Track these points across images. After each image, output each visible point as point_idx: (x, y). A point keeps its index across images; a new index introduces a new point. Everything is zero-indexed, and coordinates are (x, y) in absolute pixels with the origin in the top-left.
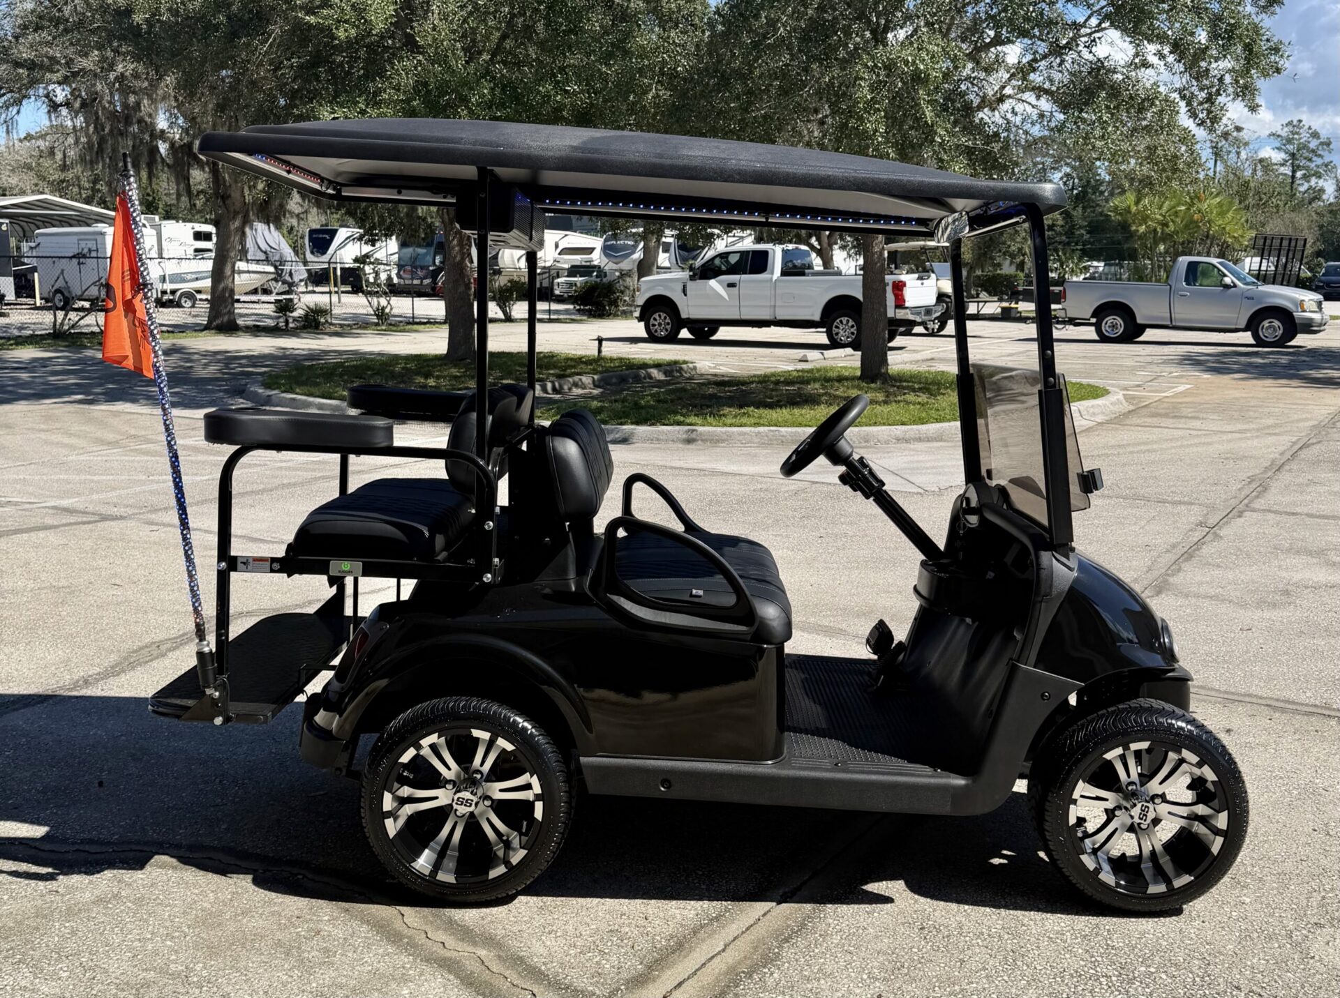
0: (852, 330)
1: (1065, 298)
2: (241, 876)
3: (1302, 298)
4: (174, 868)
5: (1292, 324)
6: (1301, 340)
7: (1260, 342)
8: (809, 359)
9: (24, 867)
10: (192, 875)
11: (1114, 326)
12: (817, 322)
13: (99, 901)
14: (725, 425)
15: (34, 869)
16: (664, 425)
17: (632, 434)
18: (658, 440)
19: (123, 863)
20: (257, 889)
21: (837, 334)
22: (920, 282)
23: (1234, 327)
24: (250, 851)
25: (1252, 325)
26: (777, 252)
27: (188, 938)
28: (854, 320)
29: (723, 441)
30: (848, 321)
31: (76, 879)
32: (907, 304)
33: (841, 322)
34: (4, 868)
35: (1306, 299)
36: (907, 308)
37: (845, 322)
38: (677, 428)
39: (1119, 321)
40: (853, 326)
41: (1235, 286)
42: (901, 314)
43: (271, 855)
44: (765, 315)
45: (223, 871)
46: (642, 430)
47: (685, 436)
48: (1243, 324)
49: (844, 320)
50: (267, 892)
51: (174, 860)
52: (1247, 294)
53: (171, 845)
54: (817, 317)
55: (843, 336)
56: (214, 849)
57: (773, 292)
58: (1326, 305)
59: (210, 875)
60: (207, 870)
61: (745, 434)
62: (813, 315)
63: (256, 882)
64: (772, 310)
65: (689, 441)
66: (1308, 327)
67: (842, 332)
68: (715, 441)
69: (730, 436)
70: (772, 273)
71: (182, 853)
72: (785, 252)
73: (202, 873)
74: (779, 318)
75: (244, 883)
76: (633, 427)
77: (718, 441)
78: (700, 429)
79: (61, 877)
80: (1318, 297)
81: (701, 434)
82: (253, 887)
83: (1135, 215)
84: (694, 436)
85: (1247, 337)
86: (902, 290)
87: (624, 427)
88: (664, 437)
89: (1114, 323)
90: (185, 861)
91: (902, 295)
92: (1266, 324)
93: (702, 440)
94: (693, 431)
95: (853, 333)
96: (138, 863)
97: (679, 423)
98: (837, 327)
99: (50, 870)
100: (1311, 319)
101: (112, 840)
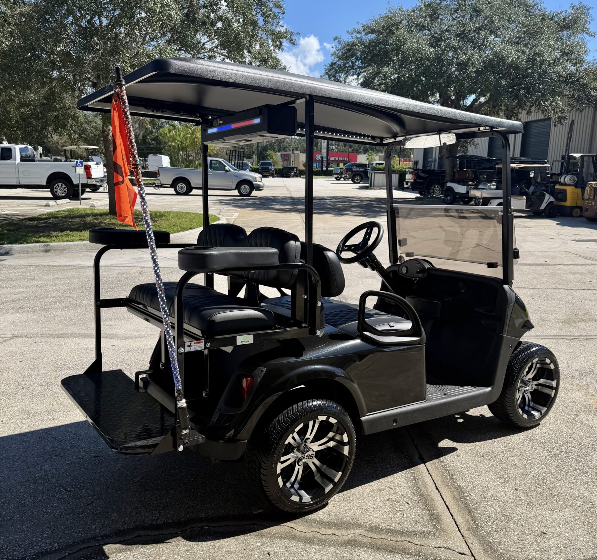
0: (65, 190)
1: (159, 175)
3: (255, 176)
5: (253, 187)
6: (255, 193)
7: (241, 195)
8: (50, 205)
11: (182, 188)
12: (45, 186)
14: (64, 241)
16: (28, 243)
17: (11, 249)
18: (27, 251)
21: (56, 192)
22: (97, 166)
23: (231, 188)
25: (238, 187)
26: (17, 148)
28: (65, 184)
29: (66, 250)
30: (62, 185)
32: (93, 177)
33: (58, 185)
35: (257, 177)
36: (93, 178)
37: (60, 186)
38: (38, 244)
39: (184, 186)
40: (65, 188)
41: (230, 171)
42: (90, 182)
44: (14, 182)
46: (16, 246)
47: (43, 249)
48: (234, 187)
49: (60, 184)
52: (235, 174)
54: (44, 183)
55: (60, 193)
57: (17, 170)
58: (263, 179)
61: (77, 245)
62: (41, 182)
64: (17, 180)
65: (47, 251)
66: (258, 188)
67: (59, 191)
68: (62, 250)
69: (69, 247)
70: (15, 160)
72: (20, 149)
74: (22, 184)
76: (9, 245)
77: (63, 250)
78: (52, 244)
80: (261, 176)
81: (53, 247)
83: (169, 138)
84: (48, 248)
85: (236, 192)
86: (89, 170)
87: (5, 246)
88: (31, 250)
89: (182, 186)
91: (90, 172)
92: (243, 187)
93: (54, 250)
94: (48, 245)
95: (65, 191)
97: (37, 242)
98: (56, 188)
100: (260, 185)
101: (57, 548)
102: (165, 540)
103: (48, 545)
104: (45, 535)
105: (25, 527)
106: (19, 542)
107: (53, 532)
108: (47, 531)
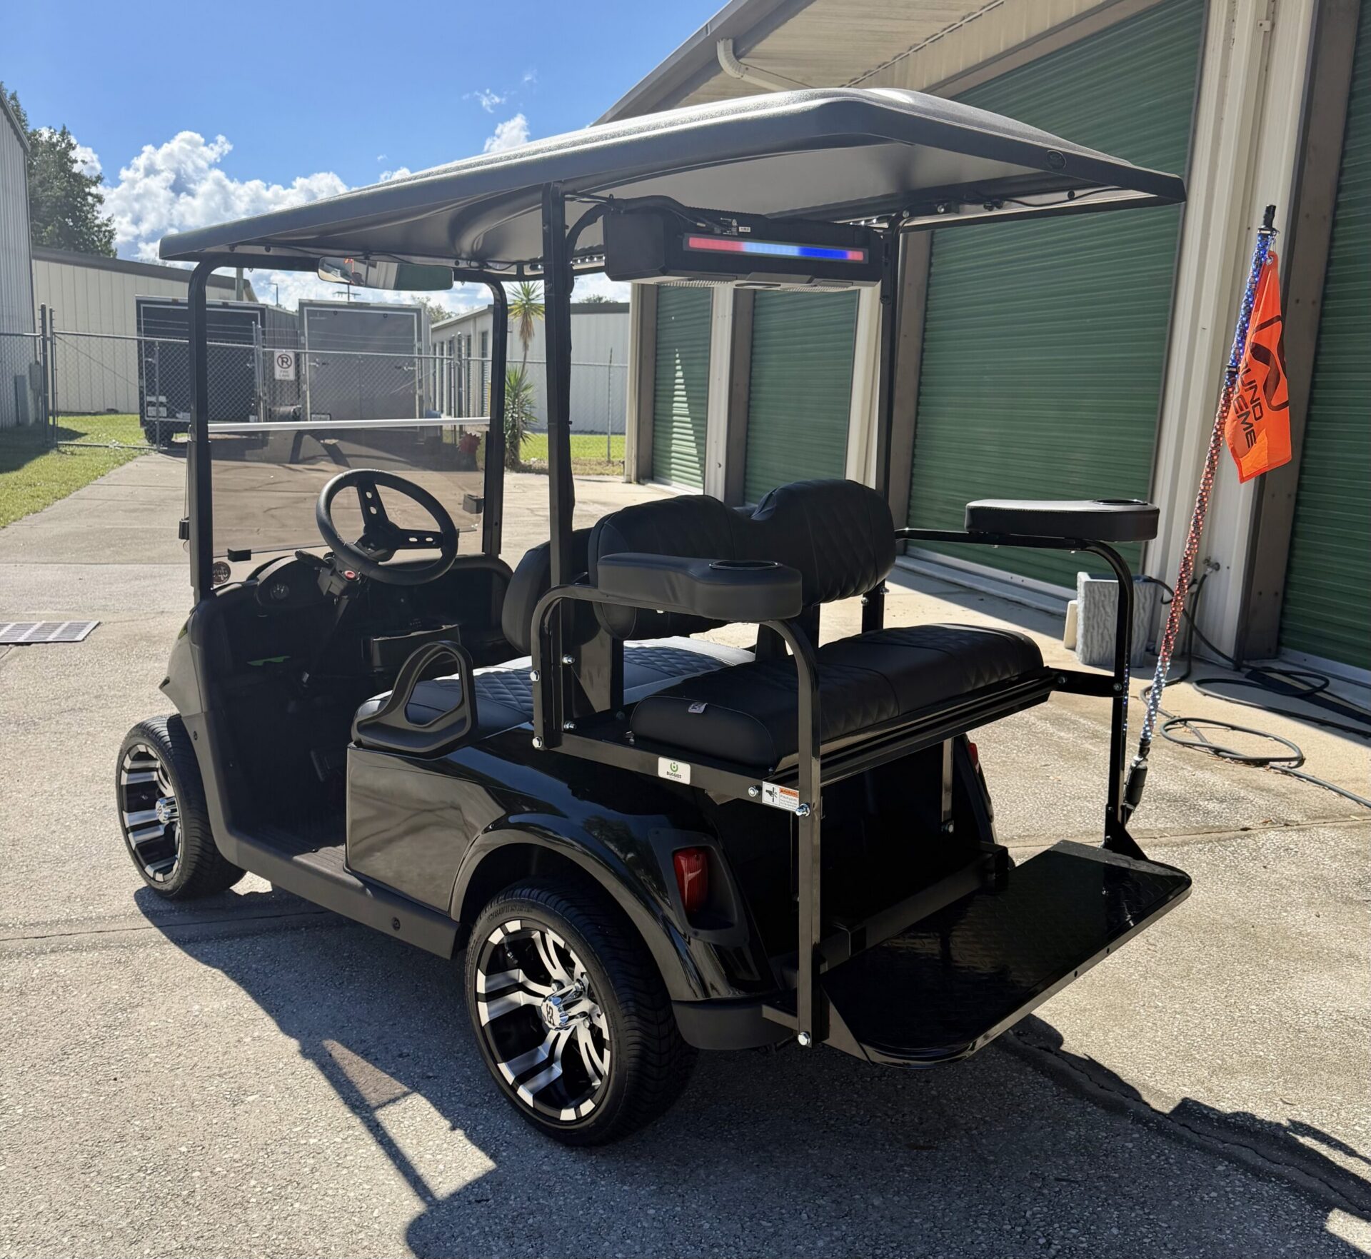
2: (1073, 1052)
4: (1145, 1087)
9: (1338, 1158)
10: (1129, 1074)
13: (1231, 1072)
15: (1323, 1149)
19: (1206, 1116)
20: (1061, 1032)
24: (1051, 1083)
27: (1141, 1003)
31: (1264, 1113)
34: (1364, 1165)
43: (1030, 1069)
45: (1091, 1066)
50: (1053, 1024)
51: (1146, 1098)
53: (1145, 1124)
56: (1093, 1099)
59: (1106, 1064)
60: (1109, 1071)
63: (1059, 1039)
71: (1134, 1106)
73: (1116, 1071)
75: (1073, 1044)
79: (1285, 1123)
82: (1064, 1036)
90: (1131, 1092)
96: (1187, 1108)
99: (1302, 1140)
101: (1227, 1163)
102: (1085, 1060)
103: (1231, 1178)
104: (1214, 1194)
105: (1224, 1237)
106: (1266, 1219)
107: (1197, 1189)
108: (1202, 1199)
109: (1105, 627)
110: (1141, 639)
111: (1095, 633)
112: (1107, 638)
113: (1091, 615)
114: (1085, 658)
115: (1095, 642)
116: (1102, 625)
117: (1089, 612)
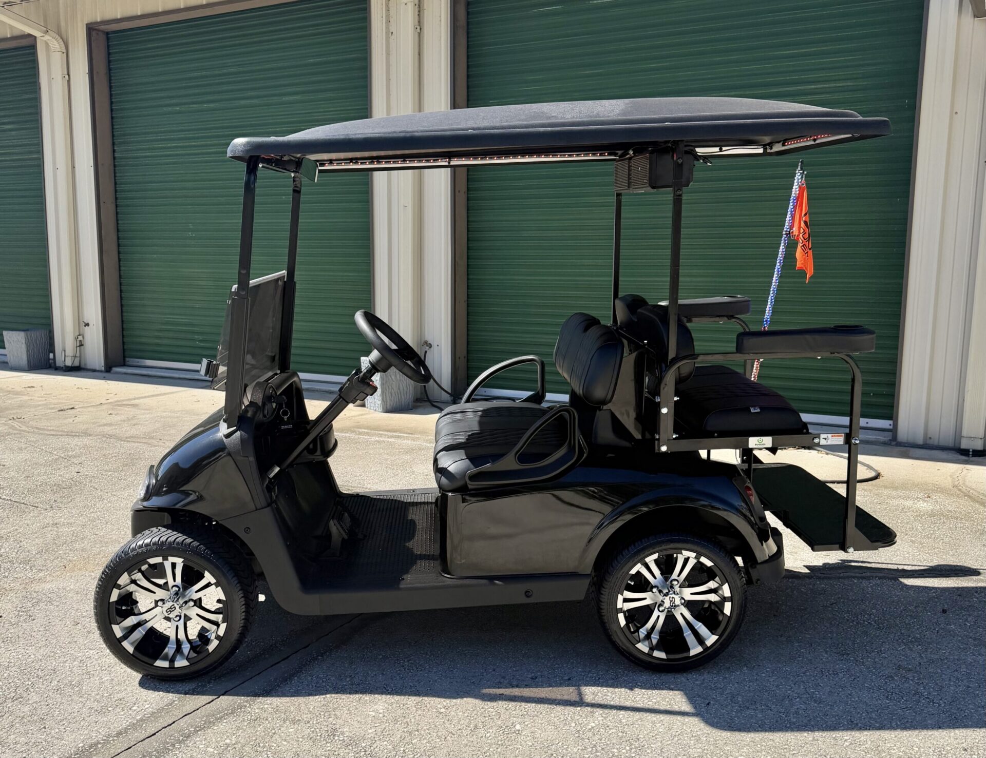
109: (392, 388)
110: (411, 392)
111: (387, 393)
112: (394, 395)
113: (384, 382)
114: (383, 408)
115: (388, 398)
116: (390, 387)
117: (383, 380)
